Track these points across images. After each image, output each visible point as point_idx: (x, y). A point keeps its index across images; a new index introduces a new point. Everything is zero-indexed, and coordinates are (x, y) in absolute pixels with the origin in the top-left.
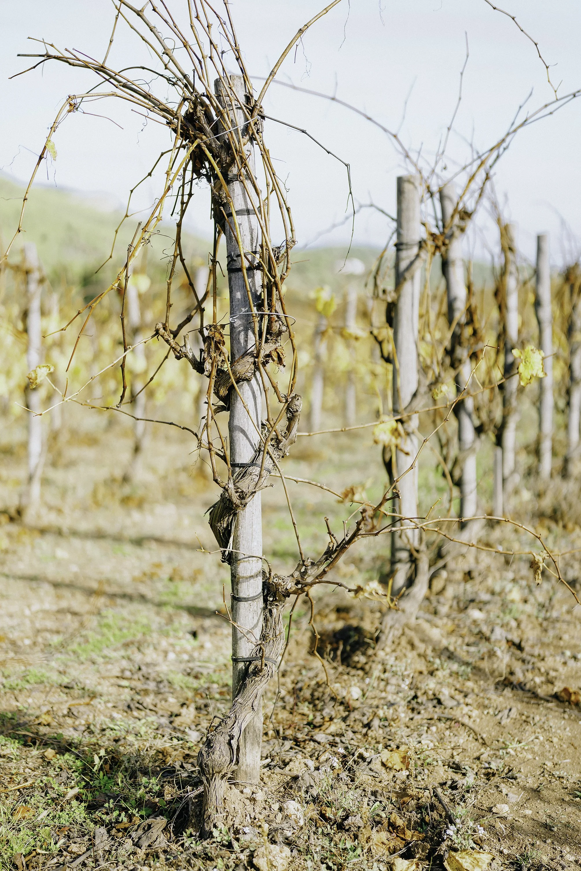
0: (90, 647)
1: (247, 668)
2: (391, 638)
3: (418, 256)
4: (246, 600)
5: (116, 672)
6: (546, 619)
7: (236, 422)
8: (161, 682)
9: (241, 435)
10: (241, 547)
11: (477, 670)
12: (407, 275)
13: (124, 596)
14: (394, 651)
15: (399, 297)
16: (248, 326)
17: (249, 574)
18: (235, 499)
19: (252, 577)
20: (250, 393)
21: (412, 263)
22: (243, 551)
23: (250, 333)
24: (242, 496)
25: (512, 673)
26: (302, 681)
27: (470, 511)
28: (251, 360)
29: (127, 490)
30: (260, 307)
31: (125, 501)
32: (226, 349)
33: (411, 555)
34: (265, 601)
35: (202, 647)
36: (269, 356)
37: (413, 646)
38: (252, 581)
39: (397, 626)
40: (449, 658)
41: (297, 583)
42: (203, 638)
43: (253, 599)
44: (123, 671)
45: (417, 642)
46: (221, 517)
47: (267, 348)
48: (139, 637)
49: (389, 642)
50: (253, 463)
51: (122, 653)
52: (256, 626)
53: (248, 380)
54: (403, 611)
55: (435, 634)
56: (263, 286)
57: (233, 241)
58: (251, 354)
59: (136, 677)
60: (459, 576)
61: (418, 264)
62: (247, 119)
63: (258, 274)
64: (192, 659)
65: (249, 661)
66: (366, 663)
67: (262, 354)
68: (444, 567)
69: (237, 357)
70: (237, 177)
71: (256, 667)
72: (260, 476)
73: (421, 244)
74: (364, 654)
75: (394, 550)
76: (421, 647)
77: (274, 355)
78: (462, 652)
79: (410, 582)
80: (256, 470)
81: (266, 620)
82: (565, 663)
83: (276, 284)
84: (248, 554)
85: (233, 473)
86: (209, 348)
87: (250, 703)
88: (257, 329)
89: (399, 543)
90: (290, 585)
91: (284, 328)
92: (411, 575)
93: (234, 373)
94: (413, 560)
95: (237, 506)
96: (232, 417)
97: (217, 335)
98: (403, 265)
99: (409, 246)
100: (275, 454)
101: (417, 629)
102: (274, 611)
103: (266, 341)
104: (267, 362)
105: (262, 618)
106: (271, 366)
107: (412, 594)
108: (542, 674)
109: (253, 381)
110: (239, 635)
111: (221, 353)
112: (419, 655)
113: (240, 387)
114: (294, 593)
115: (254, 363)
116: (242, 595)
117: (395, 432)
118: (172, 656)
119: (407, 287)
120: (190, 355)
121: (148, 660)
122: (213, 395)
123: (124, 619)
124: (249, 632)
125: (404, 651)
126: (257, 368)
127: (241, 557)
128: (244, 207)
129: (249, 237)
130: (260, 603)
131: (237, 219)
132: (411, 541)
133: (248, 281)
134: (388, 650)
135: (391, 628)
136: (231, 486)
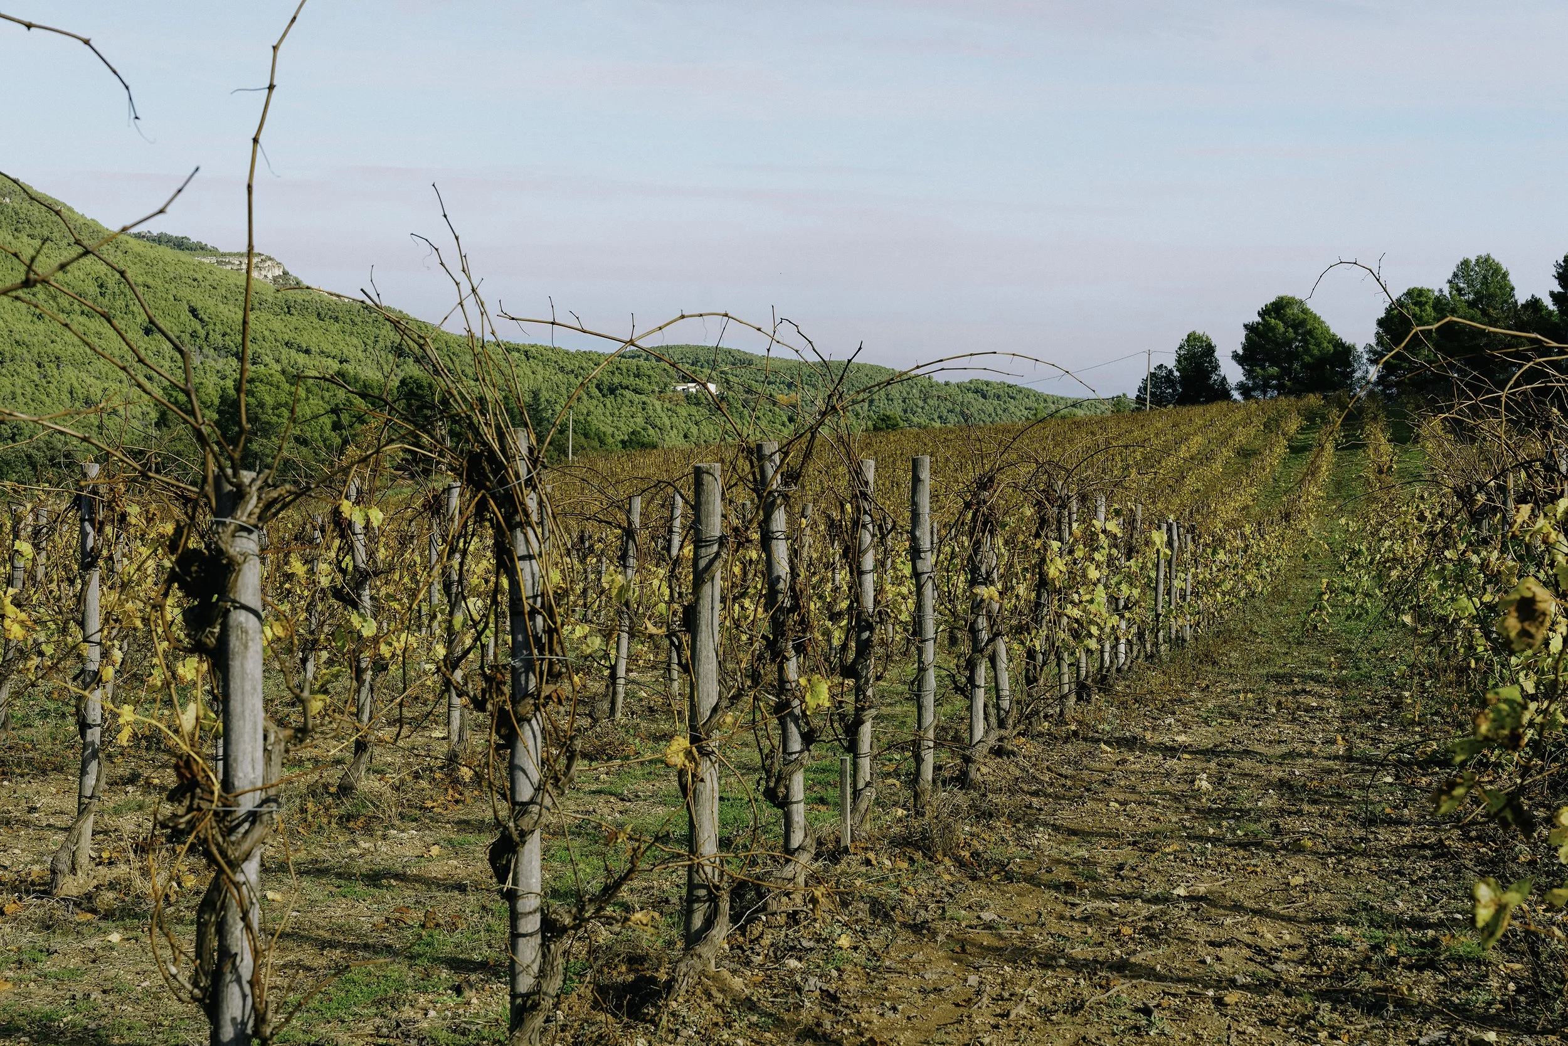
0: (334, 1005)
1: (525, 1003)
2: (684, 986)
3: (718, 554)
4: (524, 935)
5: (369, 1029)
6: (874, 969)
7: (517, 761)
8: (423, 1039)
9: (521, 773)
10: (520, 883)
11: (779, 1022)
12: (707, 576)
13: (366, 947)
14: (688, 1001)
15: (698, 599)
16: (529, 666)
17: (527, 910)
18: (516, 837)
19: (530, 913)
20: (530, 733)
21: (712, 562)
22: (521, 889)
23: (531, 676)
24: (523, 834)
25: (819, 1025)
26: (584, 1035)
27: (797, 839)
28: (532, 702)
29: (347, 806)
30: (541, 651)
31: (345, 820)
32: (507, 690)
33: (710, 893)
34: (543, 937)
35: (469, 1003)
36: (549, 697)
37: (710, 997)
38: (531, 917)
39: (692, 973)
40: (750, 1009)
41: (575, 919)
42: (469, 994)
43: (531, 935)
44: (378, 1029)
45: (714, 992)
46: (501, 857)
47: (547, 690)
48: (391, 993)
49: (682, 992)
50: (532, 802)
51: (374, 1010)
52: (533, 962)
53: (529, 721)
54: (700, 957)
55: (737, 983)
56: (544, 631)
57: (515, 585)
58: (532, 695)
59: (394, 1034)
60: (781, 919)
61: (718, 564)
62: (529, 472)
63: (539, 620)
64: (456, 1015)
65: (527, 996)
66: (656, 1015)
67: (543, 695)
68: (764, 909)
69: (518, 697)
70: (520, 525)
71: (534, 1001)
72: (540, 815)
73: (722, 541)
74: (654, 1005)
75: (691, 886)
76: (719, 997)
77: (554, 696)
78: (765, 1005)
79: (709, 923)
80: (535, 809)
81: (544, 956)
82: (882, 1015)
83: (556, 630)
84: (527, 890)
85: (514, 810)
86: (490, 687)
87: (527, 1036)
88: (538, 670)
89: (697, 880)
90: (567, 921)
91: (564, 670)
92: (710, 915)
93: (515, 713)
94: (713, 899)
95: (517, 844)
96: (513, 755)
97: (499, 675)
98: (703, 563)
99: (708, 543)
100: (554, 793)
101: (715, 978)
102: (552, 946)
103: (547, 682)
104: (547, 703)
105: (540, 955)
106: (551, 706)
107: (709, 937)
108: (853, 1025)
109: (534, 722)
110: (518, 969)
111: (503, 694)
112: (716, 1006)
113: (521, 727)
114: (572, 928)
115: (535, 704)
116: (522, 930)
117: (688, 754)
118: (432, 1013)
119: (707, 589)
120: (472, 694)
121: (404, 1016)
122: (494, 734)
123: (369, 974)
124: (528, 966)
125: (698, 1000)
126: (537, 709)
127: (520, 893)
128: (526, 553)
129: (530, 582)
130: (538, 939)
131: (520, 565)
132: (709, 876)
133: (529, 624)
134: (680, 1000)
135: (684, 976)
136: (511, 824)
